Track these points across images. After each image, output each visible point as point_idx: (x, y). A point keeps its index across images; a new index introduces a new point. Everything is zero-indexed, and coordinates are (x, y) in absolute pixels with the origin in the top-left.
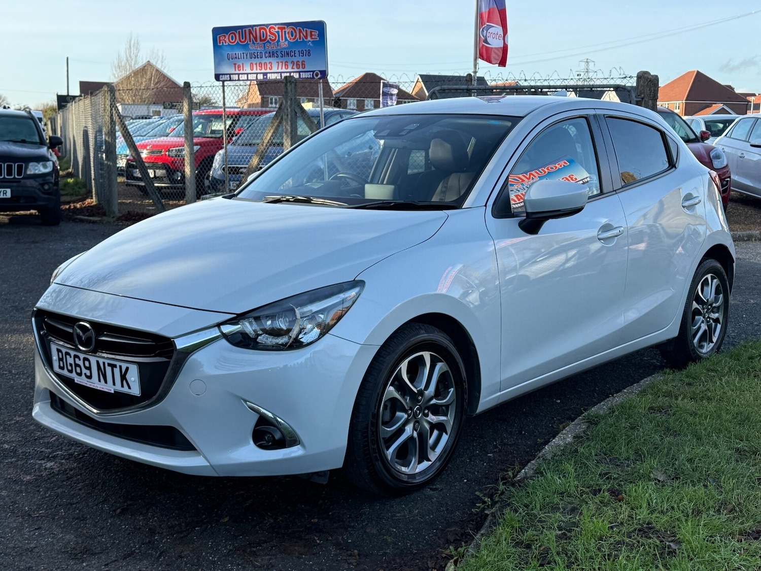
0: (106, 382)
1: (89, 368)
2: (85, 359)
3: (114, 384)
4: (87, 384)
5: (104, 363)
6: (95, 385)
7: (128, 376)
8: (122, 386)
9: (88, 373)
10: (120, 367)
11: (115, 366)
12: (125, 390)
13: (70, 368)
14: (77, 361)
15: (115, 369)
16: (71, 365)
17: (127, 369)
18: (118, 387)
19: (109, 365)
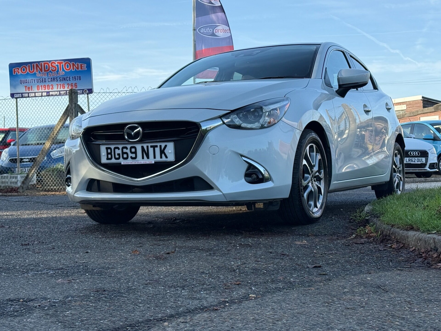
0: (148, 157)
1: (135, 153)
2: (131, 148)
3: (155, 157)
4: (132, 163)
5: (148, 147)
6: (139, 162)
7: (165, 151)
8: (161, 157)
9: (134, 156)
10: (161, 146)
11: (157, 146)
12: (164, 159)
13: (117, 157)
14: (125, 150)
15: (156, 148)
16: (119, 154)
17: (166, 146)
18: (158, 159)
19: (151, 147)
